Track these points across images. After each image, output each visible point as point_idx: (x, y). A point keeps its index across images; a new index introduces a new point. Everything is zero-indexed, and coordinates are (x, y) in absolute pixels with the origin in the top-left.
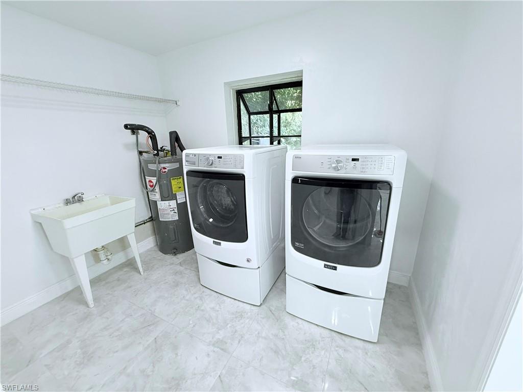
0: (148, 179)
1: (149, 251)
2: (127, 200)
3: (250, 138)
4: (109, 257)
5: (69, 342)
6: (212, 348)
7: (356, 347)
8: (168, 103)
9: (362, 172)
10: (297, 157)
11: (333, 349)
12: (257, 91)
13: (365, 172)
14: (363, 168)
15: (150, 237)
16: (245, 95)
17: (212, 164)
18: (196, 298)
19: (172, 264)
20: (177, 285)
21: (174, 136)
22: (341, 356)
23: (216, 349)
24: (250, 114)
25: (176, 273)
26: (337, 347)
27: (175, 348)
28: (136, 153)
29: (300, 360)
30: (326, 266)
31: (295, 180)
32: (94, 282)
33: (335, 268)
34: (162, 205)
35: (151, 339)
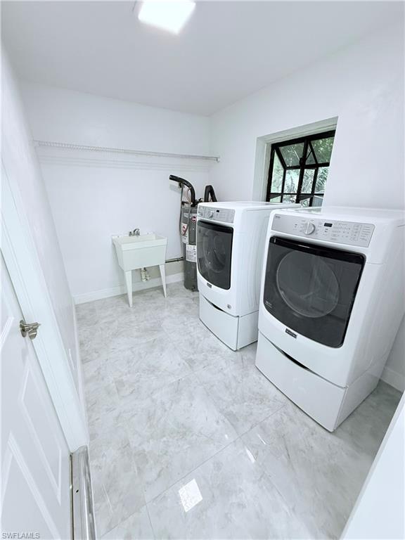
0: (183, 224)
1: (178, 283)
2: (163, 238)
3: (282, 194)
4: (148, 278)
5: (114, 321)
6: (184, 361)
7: (306, 425)
8: (211, 159)
9: (332, 239)
10: (277, 217)
11: (278, 412)
12: (294, 144)
13: (335, 239)
14: (335, 235)
15: (179, 272)
16: (281, 148)
17: (212, 217)
18: (191, 326)
19: (187, 297)
20: (183, 313)
21: (208, 189)
22: (283, 421)
23: (186, 363)
24: (285, 168)
25: (187, 304)
26: (285, 413)
27: (162, 350)
28: (180, 202)
29: (243, 403)
30: (287, 331)
31: (272, 239)
32: (135, 294)
33: (295, 336)
34: (190, 248)
35: (152, 339)
